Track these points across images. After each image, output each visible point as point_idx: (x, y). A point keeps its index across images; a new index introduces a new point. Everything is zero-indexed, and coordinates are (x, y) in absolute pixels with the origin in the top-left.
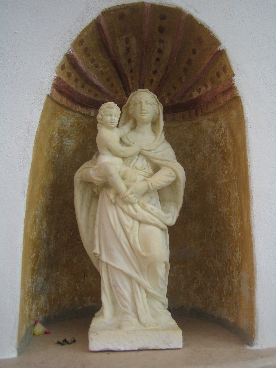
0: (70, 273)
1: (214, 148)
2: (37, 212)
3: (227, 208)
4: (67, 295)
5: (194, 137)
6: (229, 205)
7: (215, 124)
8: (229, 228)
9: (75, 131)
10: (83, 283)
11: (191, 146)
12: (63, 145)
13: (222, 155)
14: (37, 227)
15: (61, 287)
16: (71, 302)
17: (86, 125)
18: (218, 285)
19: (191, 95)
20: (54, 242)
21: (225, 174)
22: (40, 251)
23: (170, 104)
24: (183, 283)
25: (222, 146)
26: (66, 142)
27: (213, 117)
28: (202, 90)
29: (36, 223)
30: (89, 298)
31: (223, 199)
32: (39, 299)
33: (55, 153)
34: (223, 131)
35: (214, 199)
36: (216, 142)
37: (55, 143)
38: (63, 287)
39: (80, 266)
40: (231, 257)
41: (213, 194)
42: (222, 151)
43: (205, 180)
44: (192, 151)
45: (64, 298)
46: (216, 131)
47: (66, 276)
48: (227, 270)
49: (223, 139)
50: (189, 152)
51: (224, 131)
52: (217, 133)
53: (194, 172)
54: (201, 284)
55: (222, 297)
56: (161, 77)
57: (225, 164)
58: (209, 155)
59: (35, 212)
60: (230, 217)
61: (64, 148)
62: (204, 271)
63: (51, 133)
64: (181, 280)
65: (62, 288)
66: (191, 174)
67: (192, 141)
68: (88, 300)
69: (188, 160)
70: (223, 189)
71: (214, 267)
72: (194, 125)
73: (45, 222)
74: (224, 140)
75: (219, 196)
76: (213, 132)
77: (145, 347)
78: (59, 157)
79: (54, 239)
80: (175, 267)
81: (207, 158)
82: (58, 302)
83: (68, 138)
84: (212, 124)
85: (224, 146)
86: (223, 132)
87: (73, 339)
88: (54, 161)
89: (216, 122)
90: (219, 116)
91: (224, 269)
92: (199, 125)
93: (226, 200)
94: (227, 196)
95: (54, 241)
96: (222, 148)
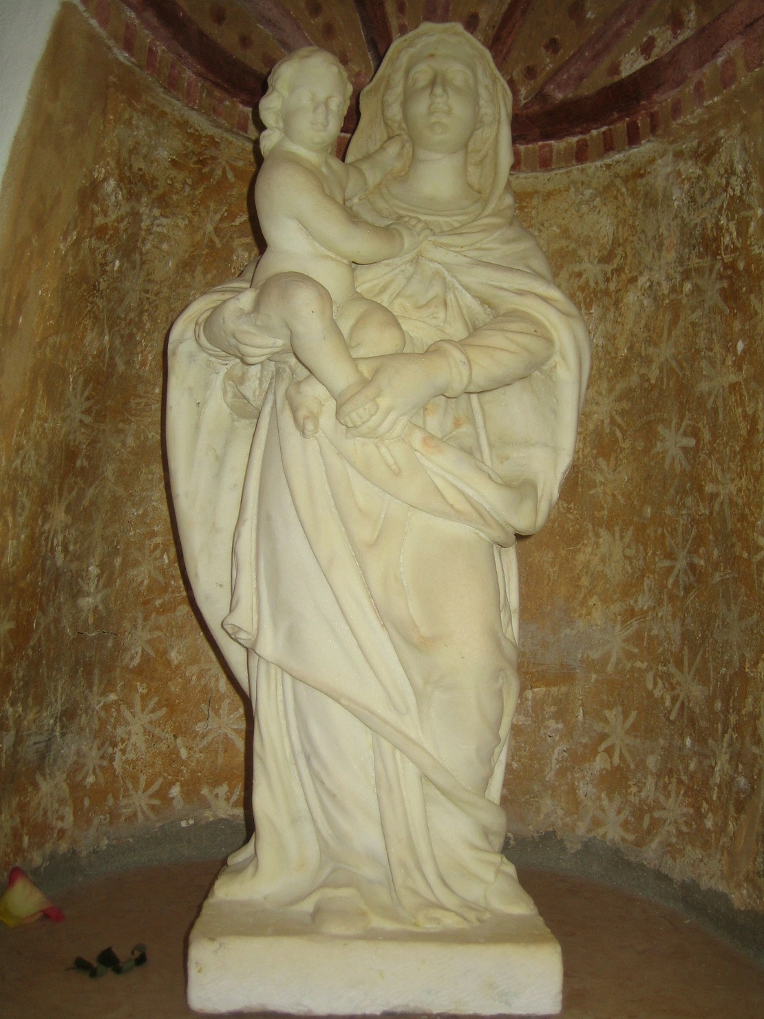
0: (156, 699)
1: (695, 262)
2: (22, 463)
3: (741, 478)
4: (143, 779)
5: (617, 228)
6: (747, 469)
7: (702, 169)
8: (745, 555)
9: (187, 189)
10: (204, 736)
11: (606, 259)
12: (141, 230)
13: (725, 284)
14: (21, 520)
15: (120, 746)
16: (156, 802)
17: (228, 169)
18: (688, 766)
19: (615, 69)
20: (97, 586)
21: (736, 355)
22: (39, 613)
23: (537, 108)
24: (556, 751)
25: (726, 247)
26: (152, 224)
27: (695, 143)
28: (659, 43)
29: (19, 504)
30: (223, 789)
31: (725, 447)
32: (30, 789)
33: (105, 253)
34: (734, 191)
35: (685, 450)
36: (702, 238)
37: (106, 215)
38: (128, 750)
39: (194, 678)
40: (747, 665)
41: (685, 432)
42: (726, 266)
43: (653, 381)
44: (608, 280)
45: (130, 786)
46: (707, 195)
47: (143, 710)
48: (731, 711)
49: (733, 219)
50: (597, 283)
51: (738, 189)
52: (710, 200)
53: (613, 355)
54: (621, 757)
55: (703, 811)
56: (507, 6)
57: (735, 314)
58: (673, 290)
59: (10, 461)
60: (752, 514)
61: (143, 243)
62: (634, 714)
63: (85, 170)
64: (549, 739)
65: (124, 752)
66: (603, 363)
67: (610, 243)
68: (217, 796)
69: (593, 311)
70: (725, 409)
71: (674, 699)
72: (618, 182)
73: (64, 509)
74: (739, 224)
75: (707, 436)
76: (693, 200)
77: (412, 1005)
78: (120, 271)
79: (99, 576)
80: (529, 694)
81: (663, 300)
82: (111, 801)
83: (159, 207)
84: (691, 171)
85: (739, 245)
86: (738, 193)
87: (137, 954)
88: (99, 283)
89: (707, 161)
90: (722, 133)
91: (718, 705)
92: (639, 181)
93: (738, 449)
94: (741, 435)
95: (98, 581)
96: (728, 258)
